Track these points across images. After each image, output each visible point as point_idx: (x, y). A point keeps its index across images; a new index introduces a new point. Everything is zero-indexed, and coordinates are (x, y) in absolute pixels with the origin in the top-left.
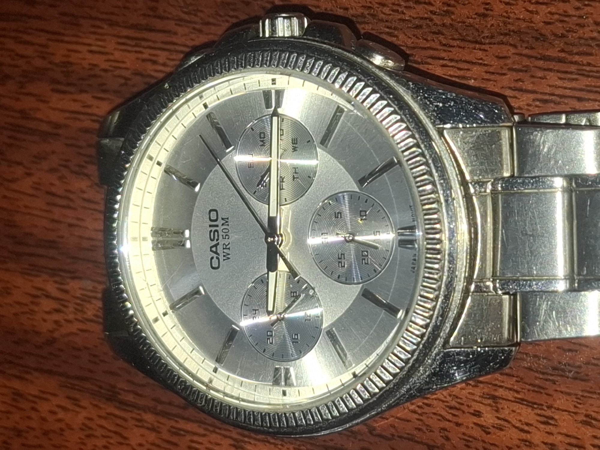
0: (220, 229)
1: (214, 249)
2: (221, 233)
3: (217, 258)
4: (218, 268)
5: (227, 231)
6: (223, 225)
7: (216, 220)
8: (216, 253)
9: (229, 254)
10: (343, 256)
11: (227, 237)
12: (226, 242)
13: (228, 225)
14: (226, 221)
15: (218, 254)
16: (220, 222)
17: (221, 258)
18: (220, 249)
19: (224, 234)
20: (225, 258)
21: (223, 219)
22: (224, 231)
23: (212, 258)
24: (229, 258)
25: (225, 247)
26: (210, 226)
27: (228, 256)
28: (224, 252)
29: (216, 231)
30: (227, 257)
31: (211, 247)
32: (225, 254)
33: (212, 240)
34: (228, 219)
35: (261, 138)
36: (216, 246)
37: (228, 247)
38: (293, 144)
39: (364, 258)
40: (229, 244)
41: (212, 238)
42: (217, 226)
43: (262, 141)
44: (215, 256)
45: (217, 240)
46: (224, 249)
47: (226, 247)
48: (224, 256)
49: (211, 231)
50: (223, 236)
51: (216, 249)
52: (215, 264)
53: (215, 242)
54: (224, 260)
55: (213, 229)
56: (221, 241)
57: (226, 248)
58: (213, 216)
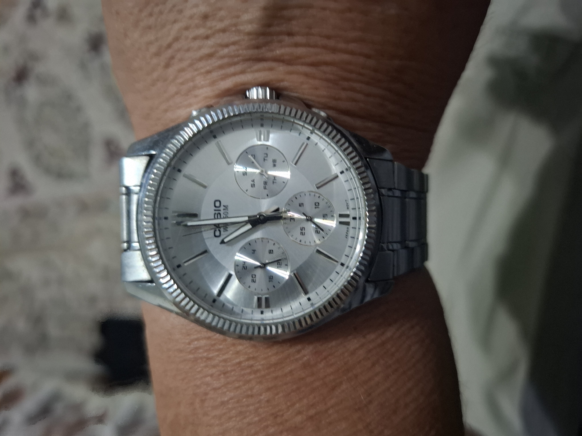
0: (222, 212)
2: (222, 216)
3: (219, 230)
4: (219, 236)
6: (224, 210)
7: (219, 207)
8: (218, 227)
9: (227, 228)
10: (303, 229)
13: (227, 210)
16: (222, 208)
17: (222, 229)
19: (225, 216)
20: (225, 230)
21: (224, 206)
22: (225, 213)
23: (215, 231)
26: (215, 210)
28: (224, 227)
29: (220, 214)
34: (227, 206)
38: (273, 162)
41: (216, 217)
42: (220, 210)
49: (215, 214)
52: (217, 233)
55: (217, 212)
58: (217, 204)
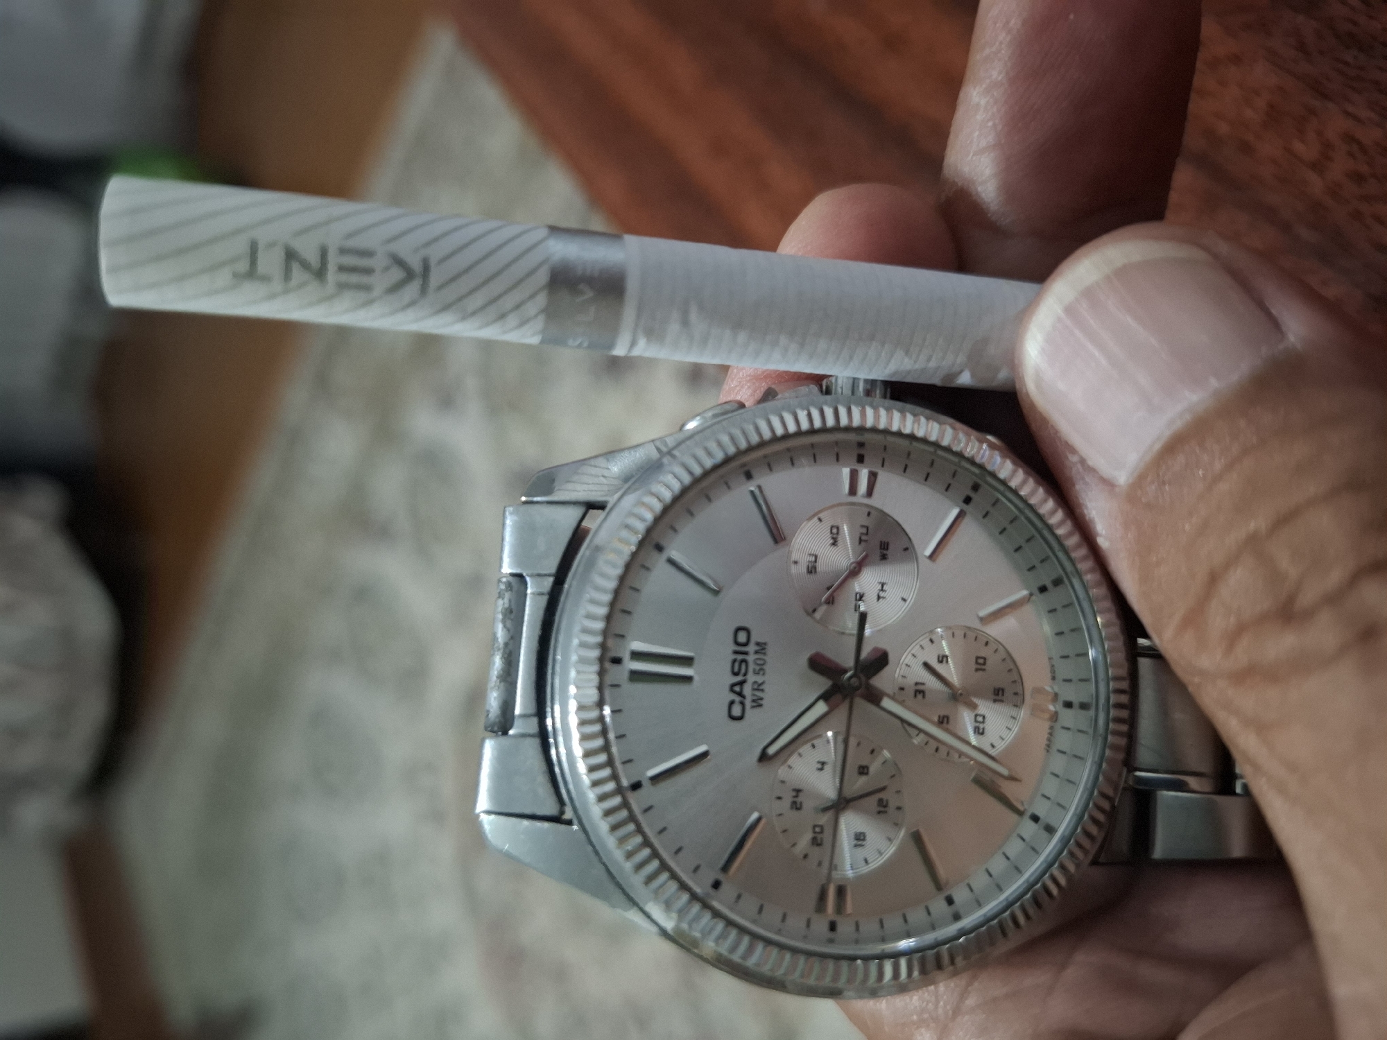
0: (751, 658)
1: (737, 689)
2: (751, 667)
3: (742, 704)
4: (740, 718)
5: (761, 662)
6: (756, 652)
7: (746, 644)
8: (740, 694)
9: (761, 699)
10: (946, 719)
11: (761, 672)
12: (759, 679)
13: (765, 654)
14: (762, 647)
15: (744, 697)
16: (751, 648)
17: (748, 703)
18: (747, 690)
19: (758, 668)
20: (755, 704)
21: (758, 644)
22: (759, 662)
23: (732, 703)
24: (760, 705)
25: (756, 687)
26: (736, 652)
27: (760, 702)
28: (754, 695)
29: (744, 661)
30: (757, 703)
31: (733, 685)
32: (755, 698)
33: (736, 674)
34: (765, 644)
35: (831, 533)
36: (742, 683)
37: (761, 687)
38: (881, 548)
39: (977, 724)
40: (763, 683)
41: (736, 669)
42: (746, 653)
43: (833, 538)
44: (737, 699)
45: (745, 674)
46: (754, 689)
47: (758, 687)
48: (754, 701)
49: (735, 661)
50: (754, 670)
51: (742, 689)
52: (737, 711)
53: (739, 678)
54: (753, 707)
55: (740, 657)
56: (751, 678)
57: (757, 690)
58: (742, 637)
